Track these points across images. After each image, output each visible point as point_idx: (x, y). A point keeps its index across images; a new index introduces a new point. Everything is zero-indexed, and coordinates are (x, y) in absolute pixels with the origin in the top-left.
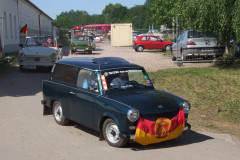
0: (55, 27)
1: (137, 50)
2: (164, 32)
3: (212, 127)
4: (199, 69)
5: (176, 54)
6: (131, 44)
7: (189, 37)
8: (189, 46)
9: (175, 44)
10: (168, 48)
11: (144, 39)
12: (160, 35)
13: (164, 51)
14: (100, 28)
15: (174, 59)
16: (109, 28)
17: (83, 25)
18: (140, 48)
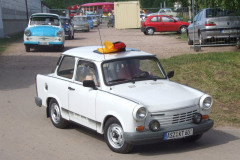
0: (45, 7)
1: (146, 33)
2: (178, 11)
3: (235, 121)
4: (220, 54)
5: (193, 37)
6: (139, 26)
7: (207, 17)
8: (207, 27)
9: (191, 26)
10: (183, 30)
11: (154, 19)
12: (174, 14)
13: (179, 33)
14: (100, 7)
15: (191, 43)
16: (112, 7)
17: (80, 4)
18: (150, 31)
